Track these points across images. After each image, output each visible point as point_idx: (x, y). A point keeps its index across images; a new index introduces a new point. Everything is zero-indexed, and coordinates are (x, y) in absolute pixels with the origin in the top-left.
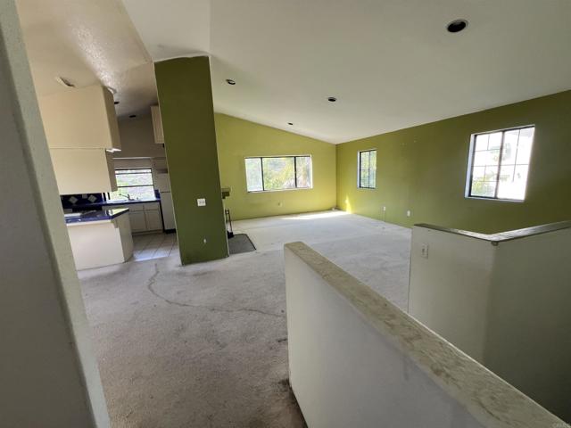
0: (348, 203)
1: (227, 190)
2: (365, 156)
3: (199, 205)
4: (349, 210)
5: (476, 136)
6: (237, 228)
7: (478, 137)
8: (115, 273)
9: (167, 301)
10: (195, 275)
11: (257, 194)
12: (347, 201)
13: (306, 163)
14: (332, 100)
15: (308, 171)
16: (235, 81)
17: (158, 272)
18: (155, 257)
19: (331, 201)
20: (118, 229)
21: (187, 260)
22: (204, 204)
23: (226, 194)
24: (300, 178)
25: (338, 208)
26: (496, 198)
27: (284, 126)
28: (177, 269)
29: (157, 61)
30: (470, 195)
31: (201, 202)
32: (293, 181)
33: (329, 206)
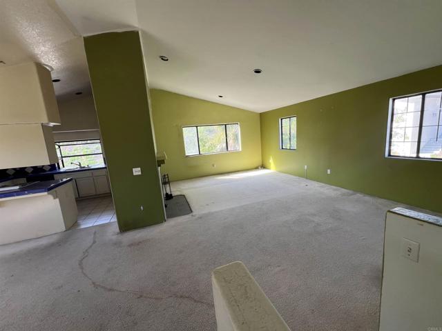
0: (271, 162)
1: (162, 159)
2: (286, 122)
3: (134, 174)
4: (273, 168)
5: (394, 100)
6: (176, 189)
7: (396, 101)
8: (52, 245)
9: (94, 283)
10: (130, 245)
11: (194, 157)
12: (271, 161)
13: (235, 130)
14: (258, 72)
15: (237, 136)
16: (168, 57)
17: (94, 242)
18: (95, 224)
19: (257, 160)
20: (57, 200)
21: (125, 227)
22: (140, 173)
23: (161, 162)
24: (230, 142)
25: (263, 167)
26: (418, 157)
27: (215, 99)
28: (114, 238)
29: (86, 35)
30: (389, 155)
31: (137, 171)
32: (225, 145)
33: (255, 165)
